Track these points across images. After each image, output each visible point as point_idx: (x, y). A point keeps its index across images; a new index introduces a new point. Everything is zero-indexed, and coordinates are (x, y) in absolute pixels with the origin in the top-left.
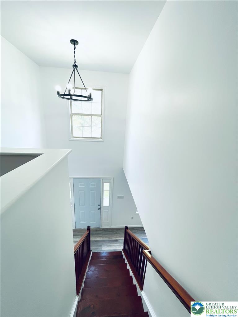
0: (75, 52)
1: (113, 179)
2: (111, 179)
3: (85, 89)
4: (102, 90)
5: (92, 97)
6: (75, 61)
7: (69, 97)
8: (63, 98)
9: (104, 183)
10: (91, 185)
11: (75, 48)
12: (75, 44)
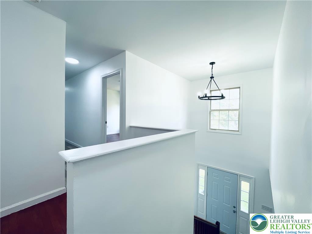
0: (212, 69)
1: (254, 178)
2: (251, 179)
3: (219, 90)
4: (239, 88)
5: (224, 96)
6: (212, 74)
7: (207, 98)
8: (202, 99)
9: (242, 181)
10: (225, 179)
11: (213, 66)
12: (212, 64)
